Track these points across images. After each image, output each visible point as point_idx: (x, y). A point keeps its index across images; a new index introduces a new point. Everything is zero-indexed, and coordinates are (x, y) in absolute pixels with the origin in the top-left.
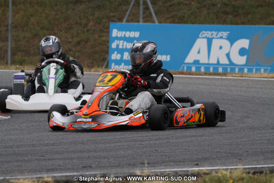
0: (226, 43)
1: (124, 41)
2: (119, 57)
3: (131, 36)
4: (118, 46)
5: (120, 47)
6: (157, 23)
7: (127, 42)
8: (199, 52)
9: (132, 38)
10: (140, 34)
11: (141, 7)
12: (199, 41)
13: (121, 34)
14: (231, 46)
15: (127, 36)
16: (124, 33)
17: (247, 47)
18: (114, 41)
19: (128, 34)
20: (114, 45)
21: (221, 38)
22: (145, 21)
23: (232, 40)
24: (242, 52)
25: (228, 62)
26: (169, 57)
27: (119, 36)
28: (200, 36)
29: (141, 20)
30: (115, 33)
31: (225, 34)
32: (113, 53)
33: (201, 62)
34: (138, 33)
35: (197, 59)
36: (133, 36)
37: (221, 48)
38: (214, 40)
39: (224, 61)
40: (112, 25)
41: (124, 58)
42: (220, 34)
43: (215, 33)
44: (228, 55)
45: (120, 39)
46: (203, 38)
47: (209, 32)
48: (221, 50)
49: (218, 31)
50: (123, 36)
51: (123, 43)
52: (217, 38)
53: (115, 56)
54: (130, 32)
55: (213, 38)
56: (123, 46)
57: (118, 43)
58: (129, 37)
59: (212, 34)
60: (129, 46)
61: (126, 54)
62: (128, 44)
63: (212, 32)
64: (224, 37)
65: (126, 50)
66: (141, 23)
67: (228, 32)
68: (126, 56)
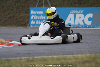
0: (82, 16)
2: (34, 23)
5: (35, 18)
8: (70, 20)
12: (70, 15)
13: (35, 13)
14: (85, 16)
15: (38, 13)
16: (36, 12)
17: (92, 17)
18: (32, 16)
19: (38, 12)
20: (32, 18)
21: (80, 13)
22: (45, 7)
23: (85, 14)
24: (90, 19)
25: (83, 24)
27: (34, 13)
28: (71, 13)
30: (32, 12)
31: (82, 12)
32: (32, 21)
33: (71, 24)
34: (43, 12)
35: (69, 23)
37: (80, 18)
39: (82, 23)
40: (31, 8)
43: (77, 11)
44: (83, 21)
45: (35, 15)
46: (72, 13)
47: (75, 11)
49: (79, 10)
50: (36, 13)
51: (36, 17)
52: (78, 13)
53: (32, 22)
54: (39, 11)
55: (76, 13)
56: (36, 18)
57: (34, 17)
58: (39, 14)
59: (76, 12)
60: (39, 18)
61: (37, 21)
62: (38, 17)
63: (76, 11)
64: (81, 13)
65: (37, 19)
66: (44, 8)
67: (83, 11)
68: (37, 22)
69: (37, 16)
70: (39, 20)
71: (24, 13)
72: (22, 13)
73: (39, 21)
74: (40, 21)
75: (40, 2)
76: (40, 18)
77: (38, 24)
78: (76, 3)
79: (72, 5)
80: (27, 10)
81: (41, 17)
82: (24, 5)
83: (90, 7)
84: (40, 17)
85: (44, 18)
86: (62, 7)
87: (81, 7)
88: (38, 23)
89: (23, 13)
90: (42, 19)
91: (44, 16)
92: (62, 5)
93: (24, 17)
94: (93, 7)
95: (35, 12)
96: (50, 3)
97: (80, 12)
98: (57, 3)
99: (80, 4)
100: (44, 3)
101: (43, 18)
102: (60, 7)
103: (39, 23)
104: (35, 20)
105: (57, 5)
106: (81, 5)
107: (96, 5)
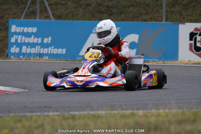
1: (23, 35)
2: (17, 50)
3: (29, 31)
4: (16, 40)
5: (19, 41)
6: (53, 20)
7: (25, 37)
9: (30, 33)
10: (37, 30)
11: (38, 6)
12: (92, 35)
13: (19, 30)
15: (25, 31)
16: (22, 28)
17: (137, 41)
18: (13, 36)
19: (26, 30)
20: (13, 40)
22: (40, 19)
26: (64, 50)
27: (18, 31)
28: (93, 31)
29: (38, 17)
30: (14, 28)
32: (13, 47)
34: (36, 28)
36: (31, 31)
41: (23, 52)
45: (19, 34)
50: (21, 31)
51: (22, 38)
53: (14, 50)
54: (28, 27)
56: (21, 40)
57: (17, 38)
58: (27, 32)
60: (27, 40)
65: (25, 44)
66: (38, 20)
67: (120, 28)
68: (24, 49)
69: (23, 38)
73: (27, 47)
74: (31, 48)
75: (29, 7)
76: (30, 42)
77: (26, 53)
78: (101, 12)
79: (93, 17)
81: (32, 40)
83: (132, 20)
84: (31, 38)
85: (38, 41)
86: (73, 19)
88: (26, 50)
90: (33, 43)
91: (38, 38)
92: (73, 16)
94: (138, 21)
95: (19, 28)
96: (51, 11)
98: (63, 11)
99: (111, 15)
100: (38, 10)
101: (35, 42)
102: (69, 20)
104: (20, 45)
105: (64, 14)
107: (144, 17)
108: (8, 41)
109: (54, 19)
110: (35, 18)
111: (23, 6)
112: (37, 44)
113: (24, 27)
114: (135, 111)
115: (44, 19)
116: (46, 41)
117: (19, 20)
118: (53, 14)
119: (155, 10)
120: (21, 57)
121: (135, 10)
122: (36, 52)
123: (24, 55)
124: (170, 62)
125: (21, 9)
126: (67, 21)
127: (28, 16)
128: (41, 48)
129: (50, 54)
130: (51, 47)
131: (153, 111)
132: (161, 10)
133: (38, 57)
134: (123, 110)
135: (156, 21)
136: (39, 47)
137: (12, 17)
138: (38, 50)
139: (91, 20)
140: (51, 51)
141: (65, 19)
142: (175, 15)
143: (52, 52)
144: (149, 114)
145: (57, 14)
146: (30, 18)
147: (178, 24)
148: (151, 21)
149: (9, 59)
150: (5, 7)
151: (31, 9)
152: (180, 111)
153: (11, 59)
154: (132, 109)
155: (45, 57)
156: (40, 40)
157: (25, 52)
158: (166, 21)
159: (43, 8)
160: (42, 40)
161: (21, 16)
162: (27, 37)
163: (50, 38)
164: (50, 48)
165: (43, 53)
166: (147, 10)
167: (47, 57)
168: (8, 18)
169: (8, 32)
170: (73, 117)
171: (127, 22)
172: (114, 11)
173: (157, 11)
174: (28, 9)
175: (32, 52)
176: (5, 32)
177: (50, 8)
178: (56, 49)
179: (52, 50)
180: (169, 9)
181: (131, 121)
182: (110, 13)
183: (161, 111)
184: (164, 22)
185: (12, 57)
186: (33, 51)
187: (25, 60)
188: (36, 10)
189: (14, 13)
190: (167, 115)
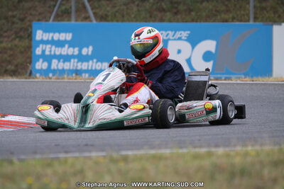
0: (186, 46)
1: (52, 45)
2: (45, 66)
3: (61, 39)
4: (43, 51)
5: (47, 53)
6: (94, 22)
7: (56, 46)
9: (62, 41)
10: (73, 36)
13: (47, 36)
14: (193, 48)
15: (56, 38)
16: (51, 35)
17: (213, 50)
18: (38, 46)
19: (56, 36)
20: (38, 51)
21: (180, 39)
22: (76, 21)
23: (194, 41)
24: (207, 56)
25: (188, 70)
27: (45, 38)
29: (73, 18)
30: (39, 35)
31: (185, 34)
32: (38, 61)
34: (71, 35)
36: (63, 39)
37: (179, 52)
38: (170, 42)
41: (52, 68)
42: (178, 34)
43: (171, 33)
44: (189, 61)
45: (47, 42)
47: (164, 32)
48: (179, 55)
49: (175, 30)
50: (50, 39)
51: (51, 48)
52: (175, 39)
53: (40, 65)
54: (59, 33)
55: (169, 39)
56: (51, 51)
57: (44, 48)
58: (59, 40)
59: (167, 36)
60: (58, 51)
61: (55, 62)
62: (57, 49)
63: (168, 32)
64: (183, 38)
65: (55, 56)
66: (73, 22)
67: (189, 32)
68: (55, 64)
69: (53, 48)
70: (59, 57)
71: (13, 36)
72: (5, 37)
73: (59, 61)
74: (64, 62)
75: (61, 4)
76: (63, 53)
77: (58, 69)
78: (163, 10)
79: (151, 17)
80: (21, 29)
81: (66, 51)
82: (10, 13)
83: (206, 21)
84: (63, 49)
85: (74, 52)
86: (123, 21)
87: (178, 21)
88: (57, 66)
89: (9, 37)
90: (67, 55)
91: (74, 48)
92: (123, 16)
93: (11, 49)
94: (214, 21)
95: (47, 34)
96: (92, 9)
97: (179, 36)
98: (108, 9)
99: (176, 13)
100: (73, 9)
101: (70, 53)
102: (117, 21)
103: (59, 66)
104: (48, 59)
105: (109, 14)
106: (179, 17)
107: (223, 16)
108: (31, 53)
109: (96, 20)
110: (69, 20)
111: (52, 3)
112: (73, 56)
113: (54, 32)
114: (213, 150)
115: (82, 21)
116: (84, 51)
117: (47, 23)
118: (95, 14)
119: (238, 6)
120: (51, 75)
121: (211, 7)
122: (71, 68)
123: (54, 72)
124: (260, 79)
125: (50, 7)
126: (115, 24)
127: (59, 17)
128: (78, 62)
129: (91, 70)
130: (92, 60)
131: (239, 148)
132: (248, 6)
133: (74, 75)
134: (195, 147)
135: (241, 21)
136: (76, 60)
137: (37, 18)
138: (74, 65)
139: (149, 21)
140: (92, 66)
141: (112, 21)
142: (267, 12)
143: (94, 68)
144: (232, 153)
145: (100, 13)
146: (62, 20)
147: (272, 25)
148: (233, 21)
149: (33, 78)
150: (27, 5)
151: (63, 8)
152: (276, 148)
153: (36, 77)
154: (209, 146)
155: (83, 75)
156: (76, 51)
157: (56, 68)
158: (255, 21)
159: (80, 6)
160: (80, 51)
161: (50, 18)
162: (58, 47)
163: (91, 48)
164: (91, 62)
165: (81, 69)
166: (227, 6)
167: (87, 75)
168: (31, 21)
169: (31, 40)
170: (125, 159)
171: (198, 24)
172: (181, 7)
173: (241, 7)
174: (59, 7)
175: (65, 68)
176: (27, 41)
177: (90, 5)
178: (99, 64)
179: (94, 64)
180: (258, 5)
181: (206, 163)
182: (175, 11)
183: (249, 148)
184: (251, 22)
185: (38, 75)
186: (67, 66)
187: (56, 79)
188: (71, 8)
189: (40, 14)
190: (258, 154)
